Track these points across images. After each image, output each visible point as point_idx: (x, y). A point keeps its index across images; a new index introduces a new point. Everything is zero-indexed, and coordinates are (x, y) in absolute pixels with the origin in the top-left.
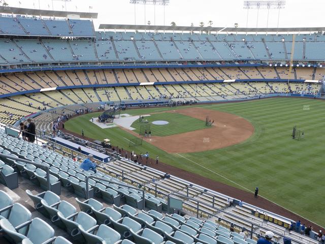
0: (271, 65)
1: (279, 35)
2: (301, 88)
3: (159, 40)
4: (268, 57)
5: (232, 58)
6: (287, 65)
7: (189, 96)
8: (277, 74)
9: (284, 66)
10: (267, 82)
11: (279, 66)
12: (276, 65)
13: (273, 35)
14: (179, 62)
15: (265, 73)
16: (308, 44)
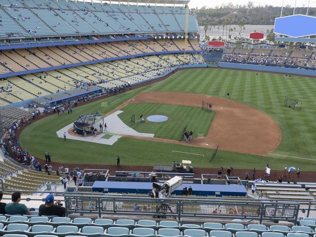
0: (156, 38)
1: (149, 7)
2: (188, 59)
3: (36, 8)
4: (151, 29)
5: (122, 31)
6: (169, 37)
7: (111, 79)
8: (162, 46)
9: (166, 38)
10: (157, 55)
11: (162, 38)
12: (160, 37)
13: (142, 6)
14: (74, 37)
15: (152, 46)
16: (177, 16)
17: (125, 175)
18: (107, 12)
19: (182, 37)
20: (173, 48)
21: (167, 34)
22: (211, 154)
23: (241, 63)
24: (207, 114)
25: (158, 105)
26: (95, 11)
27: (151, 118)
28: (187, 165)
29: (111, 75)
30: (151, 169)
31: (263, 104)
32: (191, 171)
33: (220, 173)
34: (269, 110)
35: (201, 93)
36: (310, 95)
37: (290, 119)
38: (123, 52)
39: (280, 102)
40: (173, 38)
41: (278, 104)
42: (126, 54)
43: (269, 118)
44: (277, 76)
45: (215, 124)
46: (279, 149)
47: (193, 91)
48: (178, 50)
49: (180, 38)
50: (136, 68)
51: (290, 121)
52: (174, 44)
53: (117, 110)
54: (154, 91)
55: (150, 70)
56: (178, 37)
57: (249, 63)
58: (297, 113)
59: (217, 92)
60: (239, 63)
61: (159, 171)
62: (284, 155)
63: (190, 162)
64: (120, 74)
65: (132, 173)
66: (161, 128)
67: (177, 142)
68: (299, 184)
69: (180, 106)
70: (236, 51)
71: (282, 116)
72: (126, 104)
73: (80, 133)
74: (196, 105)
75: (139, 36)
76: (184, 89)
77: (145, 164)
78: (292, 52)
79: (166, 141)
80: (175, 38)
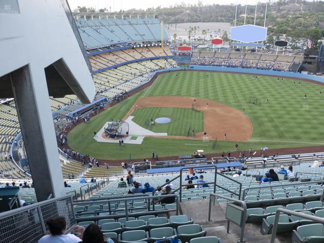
0: (135, 47)
4: (130, 40)
5: (108, 44)
6: (145, 46)
8: (140, 53)
9: (143, 46)
10: (137, 61)
11: (140, 47)
12: (138, 46)
15: (131, 53)
16: (149, 25)
17: (162, 164)
18: (91, 27)
19: (156, 45)
20: (149, 55)
21: (143, 43)
22: (212, 144)
23: (208, 65)
24: (197, 114)
25: (159, 109)
26: (82, 27)
27: (158, 120)
28: (200, 153)
29: (107, 84)
30: (177, 158)
31: (234, 102)
32: (204, 157)
33: (223, 156)
34: (239, 107)
35: (185, 96)
36: (264, 92)
37: (255, 113)
38: (110, 62)
39: (245, 99)
40: (148, 46)
41: (244, 101)
42: (114, 64)
43: (241, 113)
44: (237, 76)
45: (206, 121)
46: (253, 136)
47: (179, 94)
48: (154, 56)
49: (155, 45)
50: (124, 76)
51: (256, 115)
52: (150, 51)
53: (128, 116)
54: (149, 96)
55: (136, 76)
56: (153, 45)
57: (213, 65)
58: (258, 108)
59: (197, 93)
60: (206, 65)
61: (183, 159)
62: (257, 140)
63: (202, 151)
64: (113, 82)
65: (166, 162)
66: (169, 128)
67: (186, 138)
68: (270, 157)
69: (174, 108)
70: (201, 55)
71: (249, 111)
72: (132, 110)
73: (113, 137)
74: (187, 107)
75: (121, 46)
76: (172, 93)
77: (171, 155)
78: (245, 54)
79: (177, 137)
80: (151, 46)
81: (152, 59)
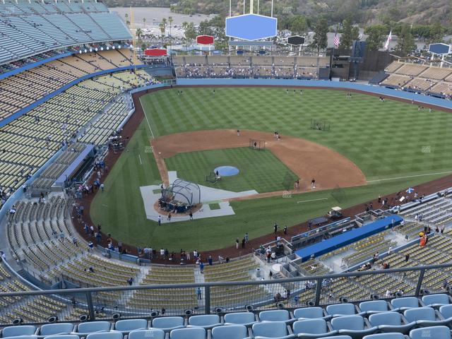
0: (81, 52)
4: (70, 40)
6: (96, 50)
10: (91, 77)
11: (88, 52)
15: (76, 64)
19: (114, 48)
20: (105, 65)
21: (91, 45)
48: (114, 67)
49: (111, 49)
52: (104, 58)
56: (108, 48)
70: (187, 62)
80: (105, 50)
81: (111, 73)
